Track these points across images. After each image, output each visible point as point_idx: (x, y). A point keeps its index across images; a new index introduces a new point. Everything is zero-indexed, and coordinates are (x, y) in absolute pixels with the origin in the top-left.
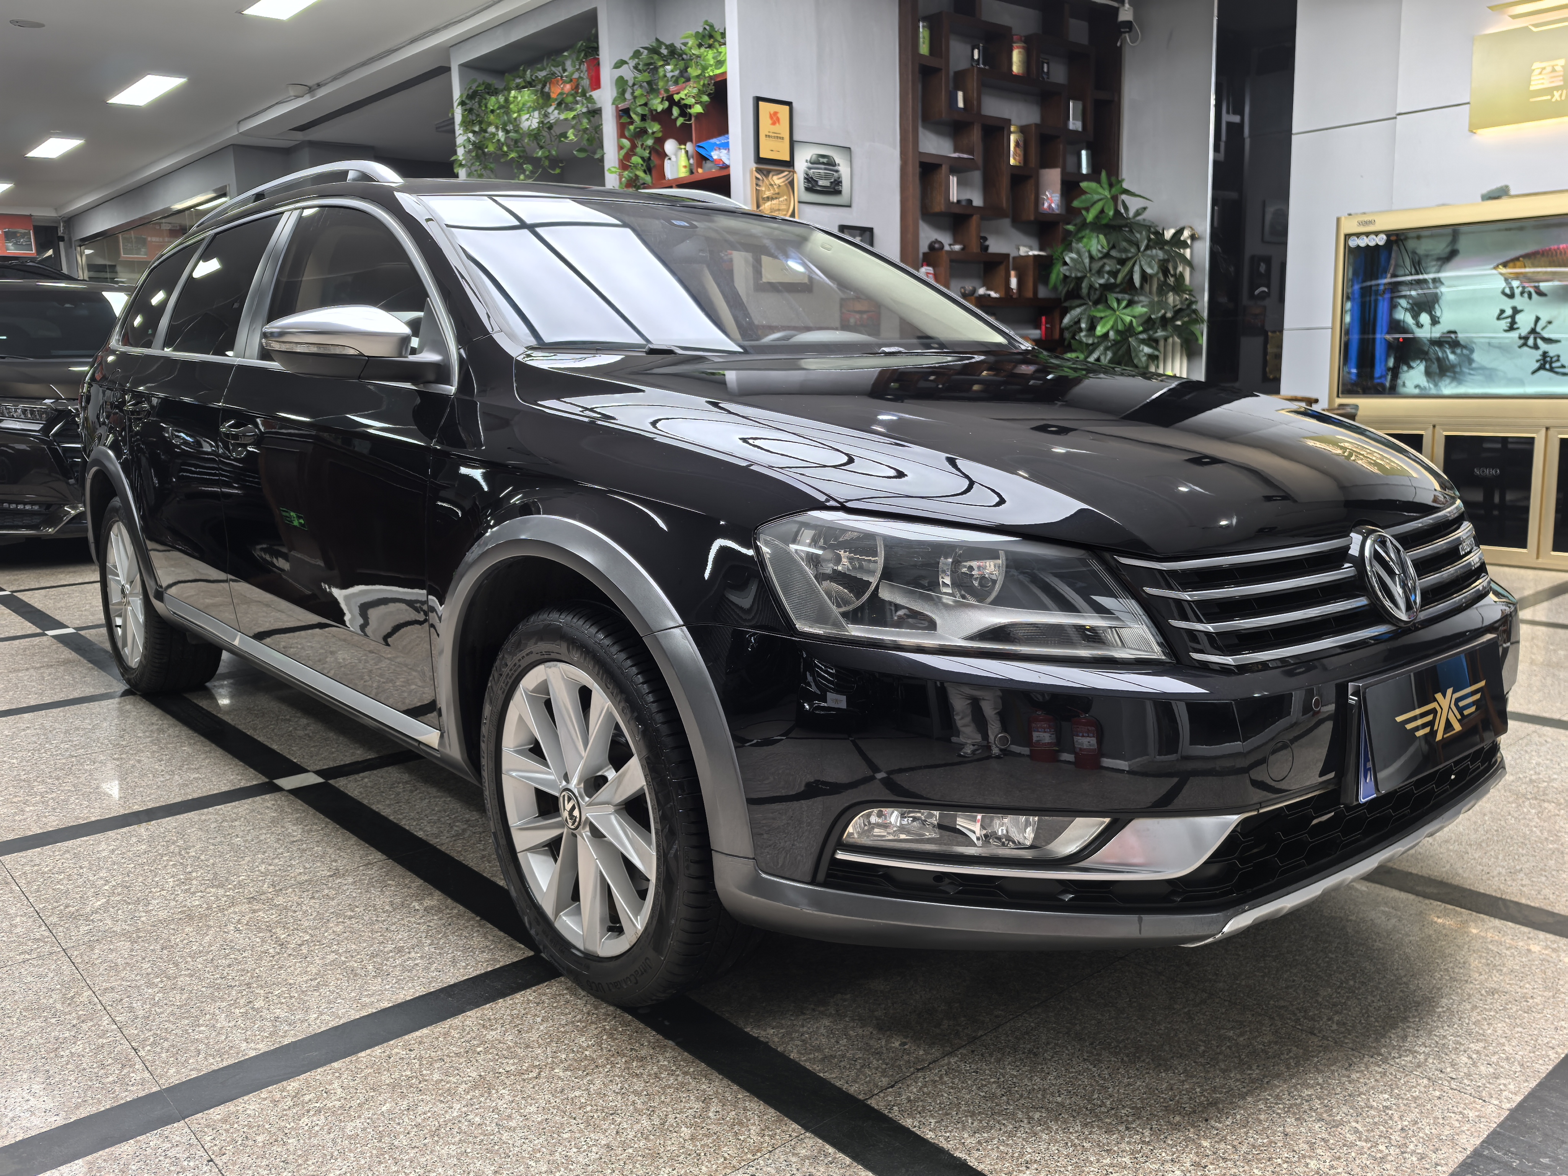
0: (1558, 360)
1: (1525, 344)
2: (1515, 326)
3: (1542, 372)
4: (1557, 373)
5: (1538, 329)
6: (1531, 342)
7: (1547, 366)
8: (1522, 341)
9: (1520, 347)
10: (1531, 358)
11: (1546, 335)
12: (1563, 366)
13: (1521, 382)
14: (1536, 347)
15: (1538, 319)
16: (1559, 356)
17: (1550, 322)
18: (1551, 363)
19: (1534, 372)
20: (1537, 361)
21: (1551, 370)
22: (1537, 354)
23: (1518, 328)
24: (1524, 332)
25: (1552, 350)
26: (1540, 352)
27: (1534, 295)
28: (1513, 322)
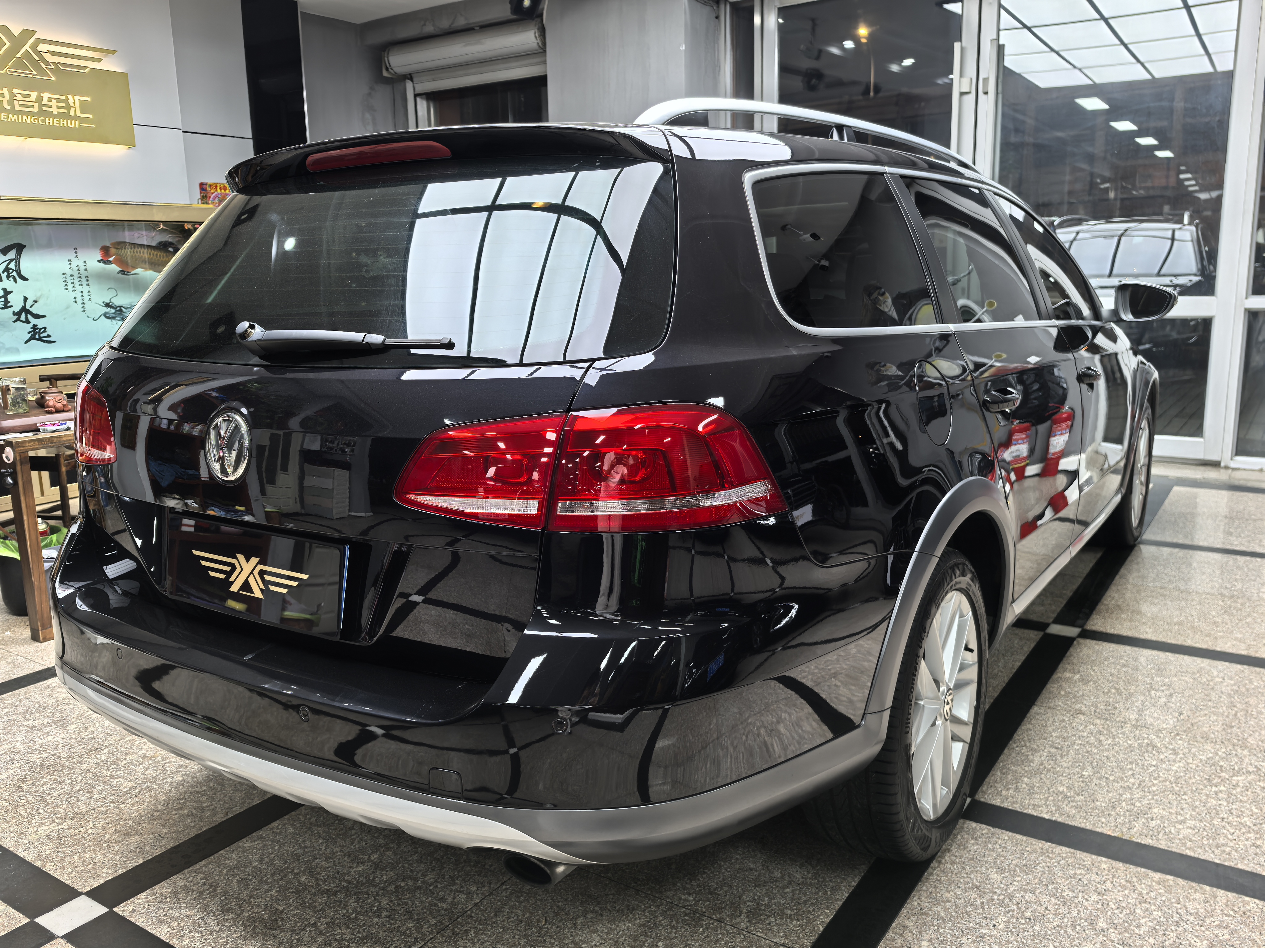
0: (45, 331)
1: (18, 319)
2: (9, 305)
3: (33, 341)
4: (44, 341)
5: (28, 307)
6: (23, 317)
7: (37, 337)
8: (16, 317)
9: (14, 322)
10: (24, 330)
11: (35, 312)
12: (49, 336)
13: (17, 351)
14: (27, 322)
15: (26, 299)
16: (45, 328)
17: (36, 302)
18: (40, 333)
19: (26, 342)
20: (29, 333)
21: (40, 339)
22: (29, 327)
23: (12, 306)
24: (17, 309)
25: (40, 323)
26: (31, 325)
27: (18, 279)
28: (6, 302)
